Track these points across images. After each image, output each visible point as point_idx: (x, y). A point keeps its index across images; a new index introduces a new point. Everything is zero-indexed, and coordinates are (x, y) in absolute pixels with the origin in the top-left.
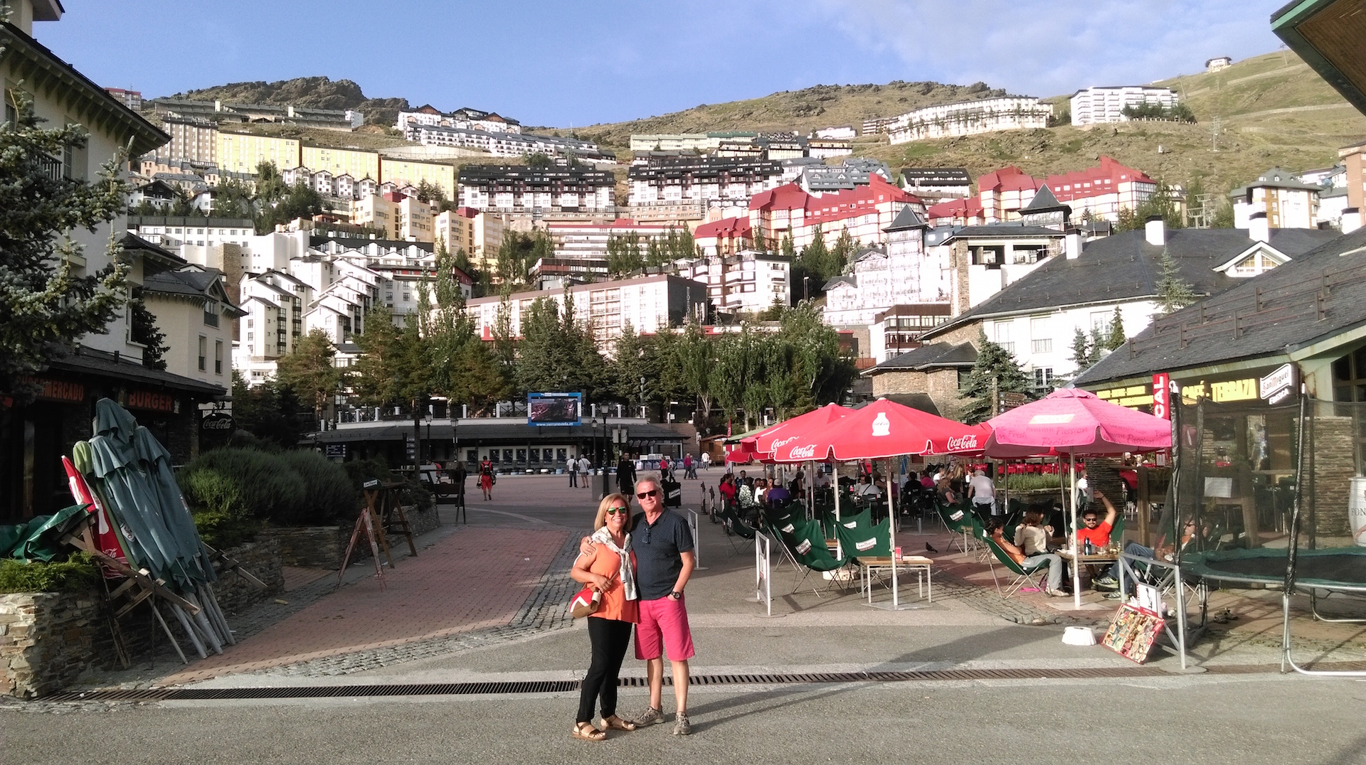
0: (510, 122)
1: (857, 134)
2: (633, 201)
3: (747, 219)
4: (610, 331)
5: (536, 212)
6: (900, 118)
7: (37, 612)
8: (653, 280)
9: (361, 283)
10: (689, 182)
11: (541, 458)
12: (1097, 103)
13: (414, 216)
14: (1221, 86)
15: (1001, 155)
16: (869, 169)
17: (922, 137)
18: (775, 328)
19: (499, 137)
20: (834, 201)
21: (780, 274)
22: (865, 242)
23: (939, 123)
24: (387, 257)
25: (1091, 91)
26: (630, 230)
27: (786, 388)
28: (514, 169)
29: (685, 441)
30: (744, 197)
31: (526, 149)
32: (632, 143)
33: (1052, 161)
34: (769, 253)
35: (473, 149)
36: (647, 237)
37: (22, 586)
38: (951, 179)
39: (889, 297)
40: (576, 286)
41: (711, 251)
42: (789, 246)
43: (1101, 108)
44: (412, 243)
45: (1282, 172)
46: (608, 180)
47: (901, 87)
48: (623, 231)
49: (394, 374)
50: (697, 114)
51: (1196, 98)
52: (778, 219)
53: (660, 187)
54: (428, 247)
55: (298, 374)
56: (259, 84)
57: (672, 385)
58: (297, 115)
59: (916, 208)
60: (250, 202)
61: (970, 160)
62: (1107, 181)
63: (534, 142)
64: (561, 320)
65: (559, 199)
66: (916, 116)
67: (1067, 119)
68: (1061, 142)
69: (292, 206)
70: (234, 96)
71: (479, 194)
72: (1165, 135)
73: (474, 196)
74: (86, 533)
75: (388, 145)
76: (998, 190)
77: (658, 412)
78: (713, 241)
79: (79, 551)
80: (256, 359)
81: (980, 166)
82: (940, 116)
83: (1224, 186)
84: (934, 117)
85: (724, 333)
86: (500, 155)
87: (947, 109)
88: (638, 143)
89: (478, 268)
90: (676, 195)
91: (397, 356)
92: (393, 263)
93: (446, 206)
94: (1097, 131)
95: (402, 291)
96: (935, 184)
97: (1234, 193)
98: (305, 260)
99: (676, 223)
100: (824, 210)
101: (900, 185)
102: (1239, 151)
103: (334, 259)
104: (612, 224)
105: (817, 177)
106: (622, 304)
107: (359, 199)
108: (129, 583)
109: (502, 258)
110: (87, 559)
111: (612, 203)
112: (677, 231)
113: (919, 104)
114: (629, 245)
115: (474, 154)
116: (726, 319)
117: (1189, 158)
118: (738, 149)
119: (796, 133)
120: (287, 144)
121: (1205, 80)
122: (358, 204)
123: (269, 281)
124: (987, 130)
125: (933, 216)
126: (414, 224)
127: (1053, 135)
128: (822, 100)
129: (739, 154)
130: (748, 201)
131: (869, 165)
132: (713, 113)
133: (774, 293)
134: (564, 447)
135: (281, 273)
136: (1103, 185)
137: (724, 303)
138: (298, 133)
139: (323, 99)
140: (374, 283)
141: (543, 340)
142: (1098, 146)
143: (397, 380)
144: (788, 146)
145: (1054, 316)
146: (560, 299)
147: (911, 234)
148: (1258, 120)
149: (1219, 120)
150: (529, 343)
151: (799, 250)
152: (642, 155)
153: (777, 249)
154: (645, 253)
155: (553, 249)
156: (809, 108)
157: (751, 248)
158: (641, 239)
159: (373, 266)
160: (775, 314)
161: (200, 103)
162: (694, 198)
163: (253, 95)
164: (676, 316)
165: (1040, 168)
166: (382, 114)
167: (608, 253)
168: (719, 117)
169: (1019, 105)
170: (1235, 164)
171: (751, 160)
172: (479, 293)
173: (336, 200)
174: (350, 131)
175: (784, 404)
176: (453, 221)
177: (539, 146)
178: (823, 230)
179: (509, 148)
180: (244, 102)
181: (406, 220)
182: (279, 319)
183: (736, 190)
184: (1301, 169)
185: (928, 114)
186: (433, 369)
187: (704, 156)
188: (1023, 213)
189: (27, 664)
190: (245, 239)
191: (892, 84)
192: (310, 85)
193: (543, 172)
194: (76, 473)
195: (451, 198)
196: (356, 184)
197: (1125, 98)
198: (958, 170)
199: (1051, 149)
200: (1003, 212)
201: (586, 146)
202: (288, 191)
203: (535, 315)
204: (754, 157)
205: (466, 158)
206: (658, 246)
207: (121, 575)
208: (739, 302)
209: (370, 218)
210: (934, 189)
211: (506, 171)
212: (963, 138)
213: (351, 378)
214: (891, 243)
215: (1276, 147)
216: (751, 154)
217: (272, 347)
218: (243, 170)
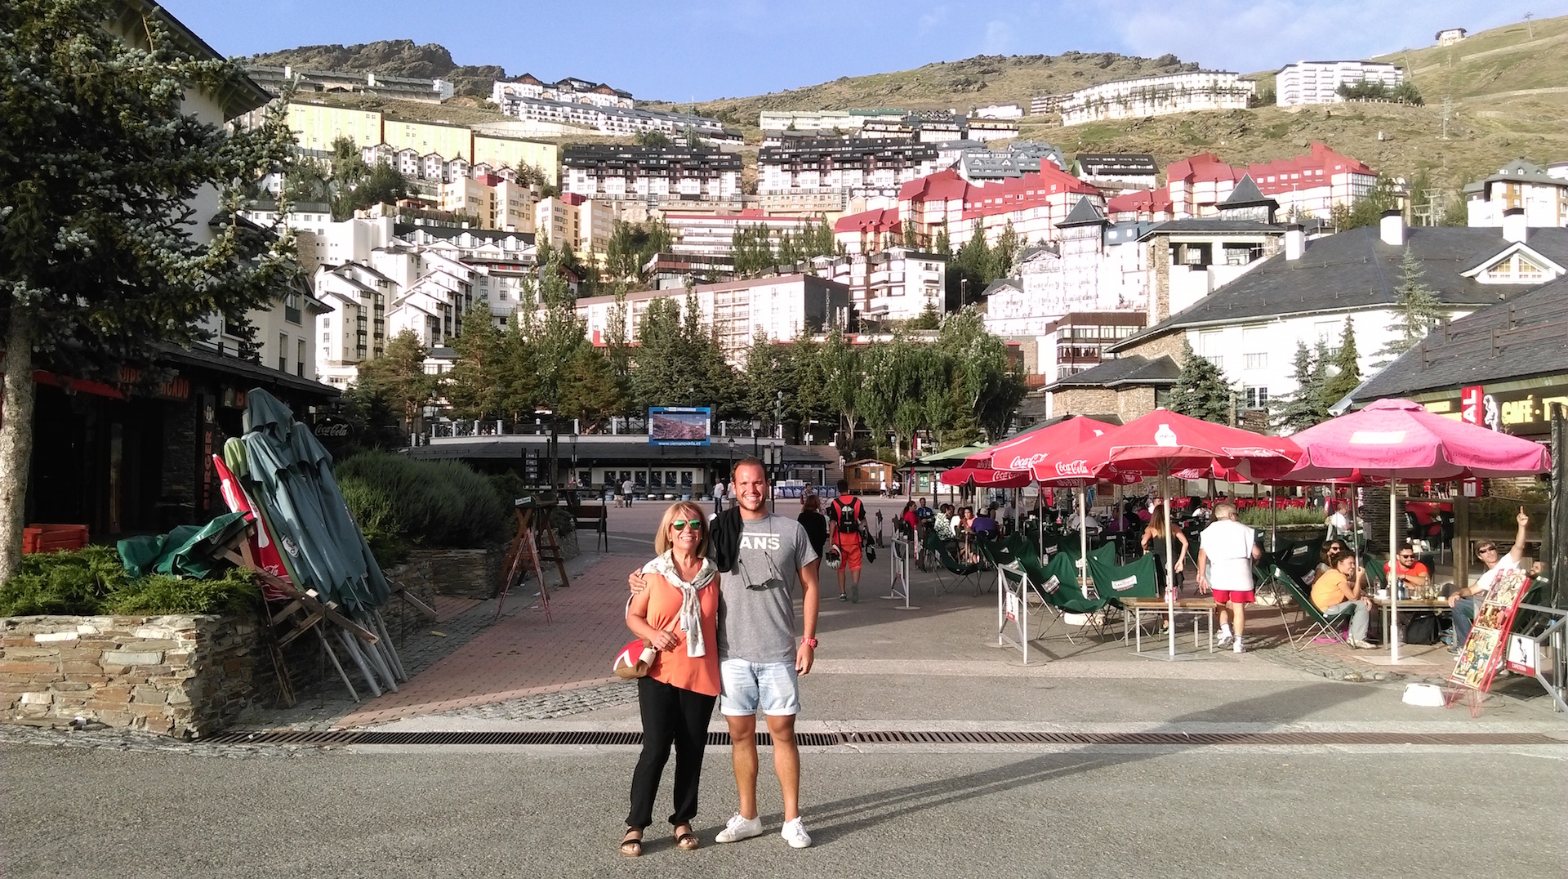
0: (622, 95)
1: (1024, 114)
2: (762, 188)
3: (896, 211)
4: (737, 338)
5: (651, 200)
6: (1075, 94)
7: (199, 637)
8: (787, 281)
9: (452, 279)
10: (829, 167)
11: (663, 482)
12: (1308, 80)
13: (512, 202)
14: (1453, 62)
15: (1194, 140)
16: (1039, 154)
17: (1101, 117)
18: (930, 338)
19: (609, 112)
20: (999, 192)
21: (934, 276)
22: (1033, 241)
23: (1120, 100)
24: (482, 249)
25: (1301, 66)
26: (758, 223)
27: (945, 407)
28: (627, 149)
29: (827, 466)
30: (893, 186)
31: (640, 126)
32: (762, 121)
33: (1252, 148)
34: (921, 250)
35: (579, 125)
36: (779, 231)
37: (178, 606)
38: (1134, 167)
39: (1061, 303)
40: (699, 286)
41: (854, 248)
42: (944, 241)
43: (1312, 86)
44: (509, 234)
45: (1528, 165)
46: (734, 163)
47: (1076, 59)
48: (751, 223)
49: (495, 382)
50: (838, 88)
51: (1424, 75)
52: (932, 211)
53: (795, 173)
54: (528, 238)
55: (383, 380)
56: (335, 48)
57: (811, 401)
58: (378, 84)
59: (1094, 200)
60: (326, 184)
61: (1156, 145)
62: (1319, 172)
63: (650, 118)
64: (683, 324)
65: (678, 185)
66: (1095, 93)
67: (1271, 98)
68: (1264, 125)
69: (373, 189)
70: (306, 61)
71: (586, 178)
72: (1386, 119)
73: (581, 180)
74: (245, 546)
75: (481, 119)
76: (1190, 180)
77: (794, 434)
78: (856, 236)
79: (235, 566)
80: (332, 363)
81: (1169, 152)
82: (1123, 93)
83: (1455, 180)
84: (1116, 94)
85: (872, 342)
86: (610, 133)
87: (1130, 85)
88: (769, 121)
89: (585, 264)
90: (813, 182)
91: (498, 362)
92: (489, 256)
93: (548, 192)
94: (1306, 113)
95: (498, 289)
96: (1116, 173)
97: (1468, 188)
98: (389, 251)
99: (813, 216)
100: (987, 201)
101: (1074, 172)
102: (1473, 139)
103: (422, 250)
104: (738, 214)
105: (978, 162)
106: (751, 308)
107: (448, 182)
108: (294, 606)
109: (612, 252)
110: (246, 577)
111: (739, 191)
112: (815, 224)
113: (1096, 79)
114: (758, 240)
115: (580, 132)
116: (874, 327)
117: (1414, 146)
118: (885, 128)
119: (953, 112)
120: (368, 117)
121: (1435, 55)
122: (448, 187)
123: (348, 274)
124: (1177, 110)
125: (1113, 210)
126: (512, 212)
127: (1255, 117)
128: (984, 73)
129: (887, 135)
130: (896, 190)
131: (1039, 150)
132: (857, 86)
133: (927, 298)
134: (689, 470)
135: (361, 266)
136: (1314, 177)
137: (868, 309)
138: (379, 104)
139: (408, 66)
140: (467, 279)
141: (663, 347)
142: (1307, 130)
143: (499, 389)
144: (943, 127)
145: (1271, 326)
146: (682, 300)
147: (1088, 230)
148: (1495, 103)
149: (1450, 103)
150: (648, 350)
151: (955, 248)
152: (774, 135)
153: (930, 247)
154: (776, 249)
155: (670, 243)
156: (968, 83)
157: (900, 245)
158: (772, 232)
159: (467, 260)
160: (929, 321)
161: (268, 69)
162: (834, 186)
163: (328, 60)
164: (814, 321)
165: (1239, 156)
166: (475, 84)
167: (734, 249)
168: (863, 92)
169: (1216, 82)
170: (1468, 155)
171: (901, 142)
172: (586, 293)
173: (423, 183)
174: (439, 103)
175: (941, 426)
176: (557, 209)
177: (655, 124)
178: (985, 225)
179: (620, 125)
180: (317, 69)
181: (503, 207)
182: (359, 318)
183: (883, 177)
184: (1546, 161)
185: (1108, 90)
186: (539, 377)
187: (846, 137)
188: (1221, 207)
189: (187, 699)
190: (320, 225)
191: (1066, 55)
192: (392, 50)
193: (659, 154)
194: (231, 476)
195: (553, 182)
196: (446, 164)
197: (1341, 74)
198: (1143, 156)
199: (1252, 133)
200: (1195, 206)
201: (708, 123)
202: (368, 172)
203: (651, 318)
204: (905, 139)
205: (571, 136)
206: (792, 241)
207: (284, 597)
208: (886, 307)
209: (462, 204)
210: (1114, 178)
211: (617, 152)
212: (1149, 119)
213: (445, 386)
214: (1064, 240)
215: (1517, 135)
216: (901, 135)
217: (350, 350)
218: (317, 147)
